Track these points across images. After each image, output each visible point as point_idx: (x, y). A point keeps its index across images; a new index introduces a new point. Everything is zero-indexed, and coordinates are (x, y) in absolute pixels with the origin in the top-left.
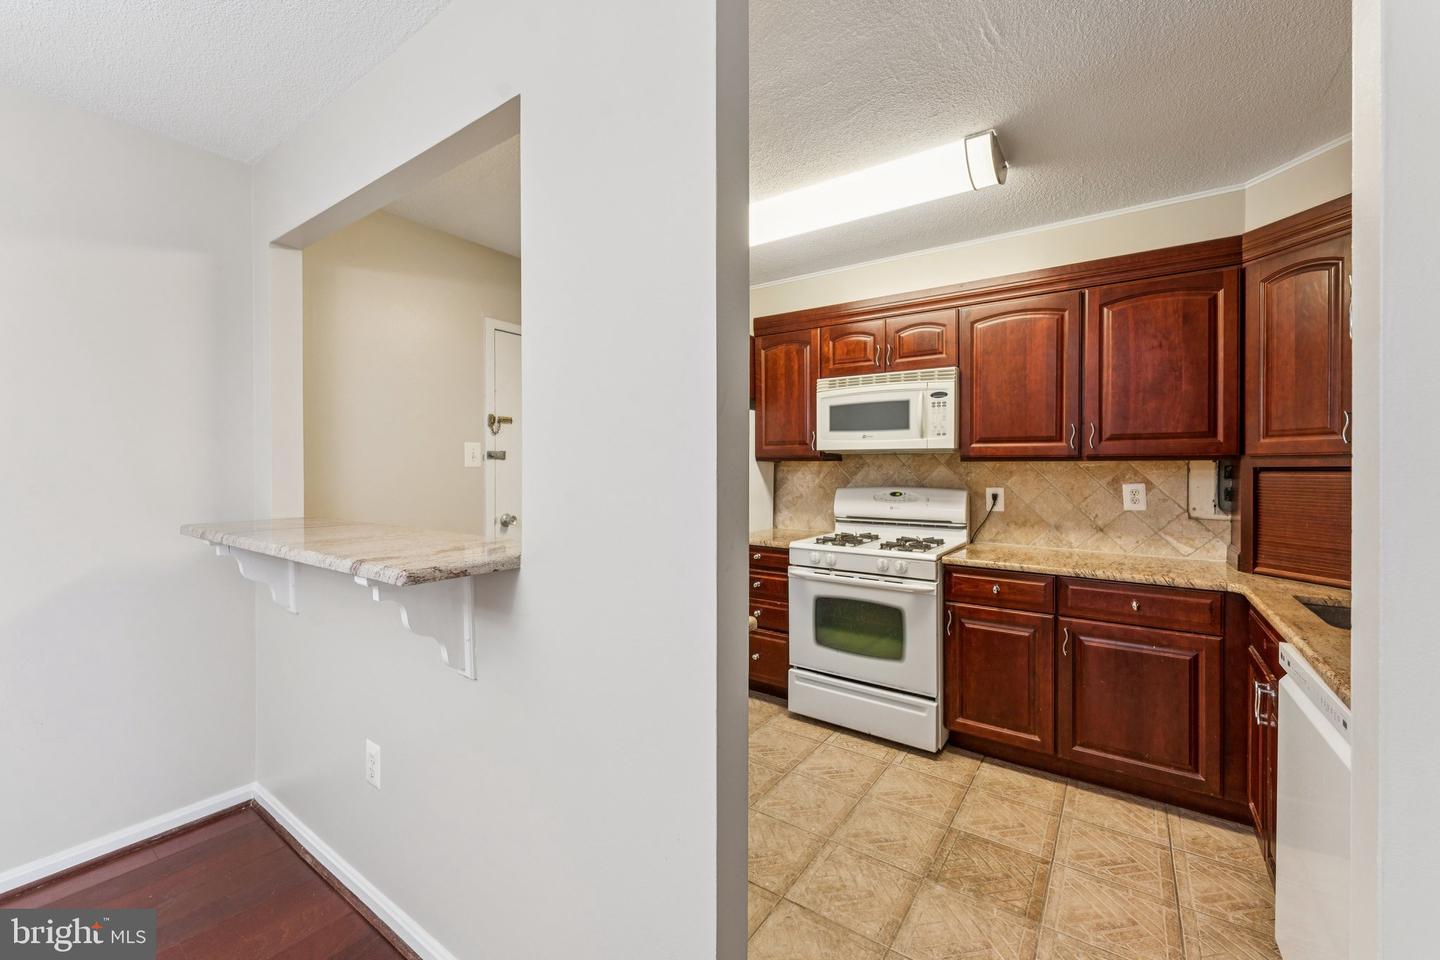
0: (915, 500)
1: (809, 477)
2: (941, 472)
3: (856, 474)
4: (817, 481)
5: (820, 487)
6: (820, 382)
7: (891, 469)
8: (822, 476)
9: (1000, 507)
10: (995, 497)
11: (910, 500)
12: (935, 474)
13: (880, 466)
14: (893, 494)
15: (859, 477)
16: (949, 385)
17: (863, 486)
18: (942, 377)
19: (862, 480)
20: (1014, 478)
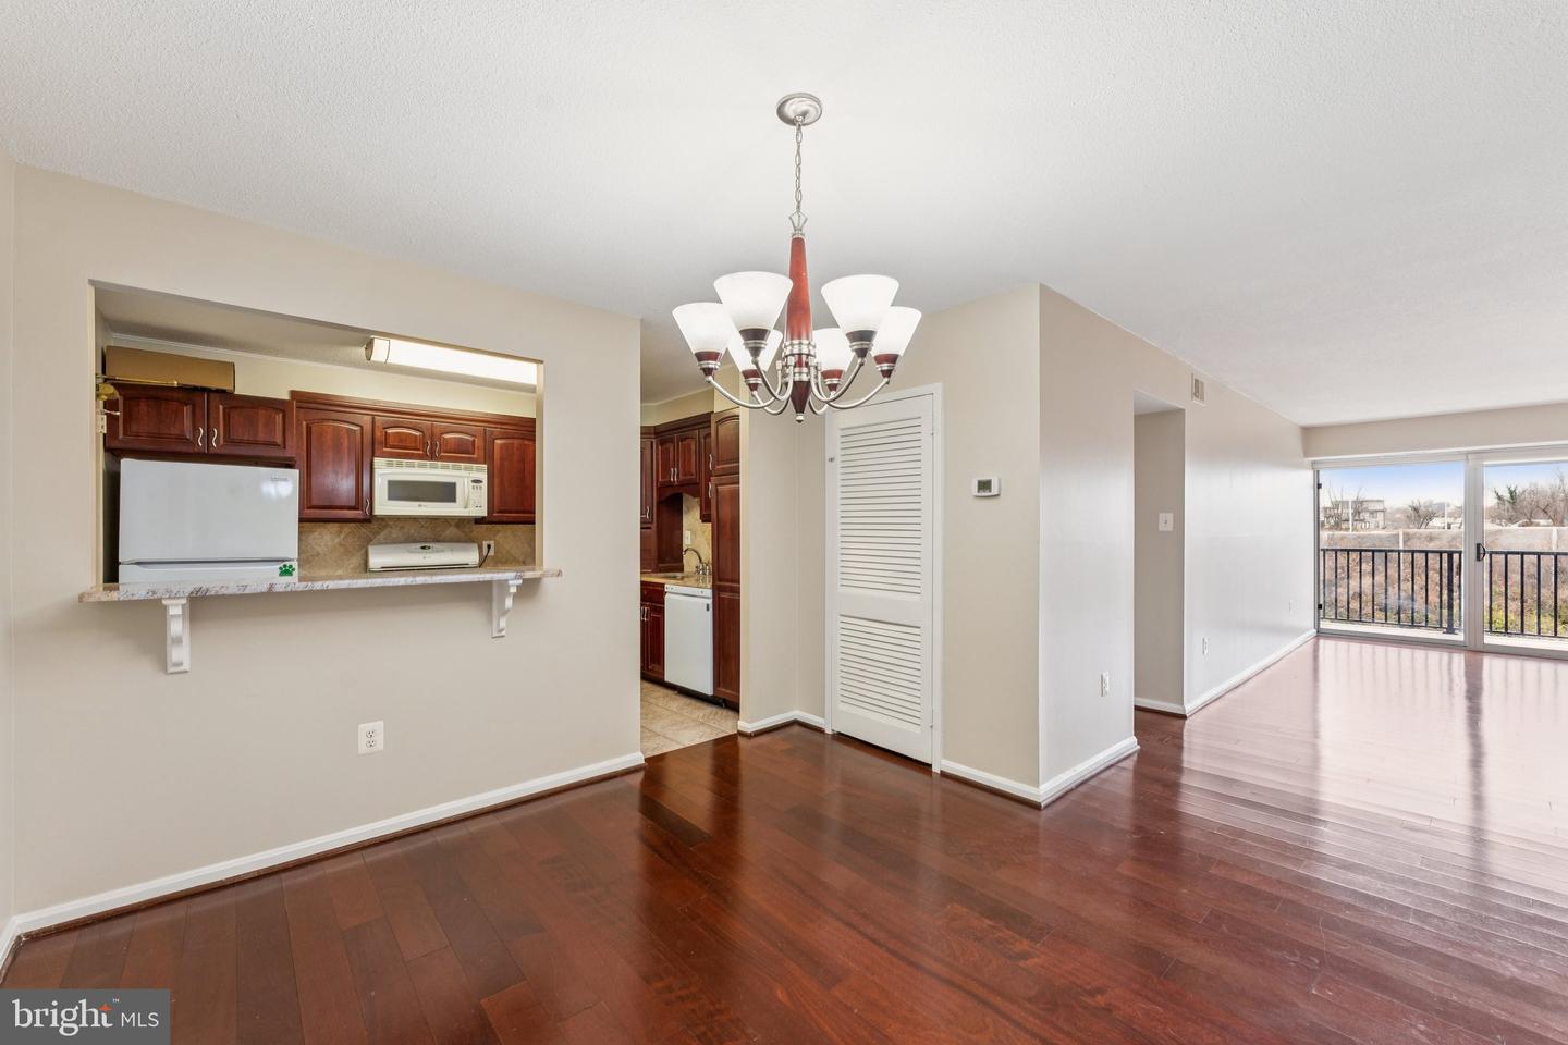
0: (443, 551)
1: (327, 537)
2: (452, 531)
3: (378, 534)
4: (337, 540)
5: (341, 545)
6: (376, 460)
7: (412, 530)
8: (342, 536)
9: (492, 553)
10: (489, 547)
11: (437, 551)
12: (448, 532)
13: (402, 527)
14: (423, 548)
15: (382, 536)
16: (484, 476)
17: (386, 543)
18: (478, 470)
19: (385, 539)
20: (500, 535)
